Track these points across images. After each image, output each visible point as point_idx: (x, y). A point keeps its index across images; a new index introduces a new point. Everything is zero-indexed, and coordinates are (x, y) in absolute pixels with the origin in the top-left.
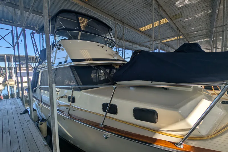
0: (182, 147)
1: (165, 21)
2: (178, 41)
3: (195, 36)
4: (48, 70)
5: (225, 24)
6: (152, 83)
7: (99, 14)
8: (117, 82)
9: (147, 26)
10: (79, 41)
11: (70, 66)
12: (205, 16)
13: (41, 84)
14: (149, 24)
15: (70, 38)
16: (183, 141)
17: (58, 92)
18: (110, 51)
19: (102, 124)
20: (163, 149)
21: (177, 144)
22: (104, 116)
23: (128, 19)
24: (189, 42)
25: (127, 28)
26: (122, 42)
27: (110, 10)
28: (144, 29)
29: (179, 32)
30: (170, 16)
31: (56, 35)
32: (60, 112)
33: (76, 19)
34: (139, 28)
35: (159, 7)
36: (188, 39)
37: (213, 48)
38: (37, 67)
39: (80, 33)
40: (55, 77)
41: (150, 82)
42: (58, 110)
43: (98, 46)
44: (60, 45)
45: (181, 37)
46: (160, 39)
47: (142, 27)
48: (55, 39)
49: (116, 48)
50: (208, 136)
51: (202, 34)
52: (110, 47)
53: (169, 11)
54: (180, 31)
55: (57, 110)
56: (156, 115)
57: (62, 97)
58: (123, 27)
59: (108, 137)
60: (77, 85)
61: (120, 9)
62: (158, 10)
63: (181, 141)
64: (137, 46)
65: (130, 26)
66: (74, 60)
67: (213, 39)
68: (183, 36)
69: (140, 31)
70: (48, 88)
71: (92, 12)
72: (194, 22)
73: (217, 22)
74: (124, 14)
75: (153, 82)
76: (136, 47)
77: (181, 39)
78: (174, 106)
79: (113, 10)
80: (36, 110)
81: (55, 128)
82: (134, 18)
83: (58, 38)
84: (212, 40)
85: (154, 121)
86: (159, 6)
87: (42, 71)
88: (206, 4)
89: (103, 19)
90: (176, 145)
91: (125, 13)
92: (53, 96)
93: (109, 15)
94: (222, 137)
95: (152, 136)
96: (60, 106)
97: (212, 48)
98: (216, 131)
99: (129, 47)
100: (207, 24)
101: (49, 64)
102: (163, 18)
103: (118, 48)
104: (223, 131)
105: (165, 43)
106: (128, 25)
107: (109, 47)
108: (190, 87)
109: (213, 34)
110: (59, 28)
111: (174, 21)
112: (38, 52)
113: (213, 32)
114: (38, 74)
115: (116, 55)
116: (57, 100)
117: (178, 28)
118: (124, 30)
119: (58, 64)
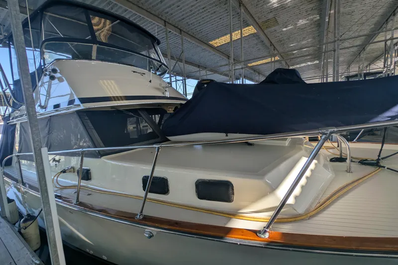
0: (267, 235)
1: (250, 30)
2: (273, 64)
3: (298, 56)
4: (29, 122)
5: (336, 39)
6: (227, 136)
7: (134, 12)
8: (169, 138)
9: (223, 38)
10: (93, 62)
11: (78, 112)
12: (311, 24)
13: (21, 149)
14: (226, 34)
15: (75, 57)
16: (268, 227)
17: (57, 163)
18: (156, 81)
19: (139, 214)
20: (239, 244)
21: (259, 232)
22: (143, 199)
23: (189, 25)
24: (289, 66)
25: (189, 40)
26: (181, 64)
27: (155, 6)
28: (217, 42)
29: (274, 50)
30: (260, 22)
31: (45, 50)
32: (61, 201)
33: (85, 19)
34: (210, 41)
35: (240, 6)
36: (288, 61)
37: (324, 75)
38: (10, 114)
39: (95, 47)
40: (49, 133)
41: (224, 134)
42: (57, 196)
43: (134, 72)
44: (54, 71)
45: (277, 58)
46: (243, 61)
47: (214, 39)
48: (44, 59)
49: (170, 77)
50: (307, 213)
51: (307, 53)
52: (158, 73)
53: (257, 13)
54: (275, 48)
55: (56, 198)
56: (230, 189)
57: (64, 171)
58: (182, 39)
59: (153, 235)
60: (94, 148)
61: (173, 5)
62: (239, 11)
63: (264, 227)
64: (209, 73)
65: (193, 37)
66: (83, 100)
67: (324, 62)
68: (280, 56)
69: (211, 46)
70: (32, 155)
71: (121, 7)
72: (296, 34)
73: (327, 35)
74: (181, 14)
75: (228, 134)
76: (207, 75)
77: (277, 61)
78: (257, 172)
79: (159, 5)
80: (13, 200)
81: (53, 230)
82: (200, 23)
83: (50, 57)
84: (322, 63)
85: (229, 200)
86: (240, 3)
87: (21, 123)
88: (311, 6)
89: (142, 21)
90: (258, 234)
91: (183, 13)
92: (43, 171)
93: (154, 15)
94: (325, 212)
95: (225, 224)
96: (61, 189)
97: (322, 76)
98: (318, 205)
99: (194, 74)
100: (314, 38)
101: (30, 109)
102: (248, 25)
103: (175, 76)
104: (328, 202)
105: (252, 68)
106: (190, 35)
107: (156, 73)
108: (286, 139)
109: (323, 54)
110: (51, 35)
111: (265, 31)
112: (9, 85)
113: (324, 51)
114: (12, 128)
115: (167, 89)
116: (55, 178)
117: (271, 43)
118: (182, 45)
119: (52, 109)
